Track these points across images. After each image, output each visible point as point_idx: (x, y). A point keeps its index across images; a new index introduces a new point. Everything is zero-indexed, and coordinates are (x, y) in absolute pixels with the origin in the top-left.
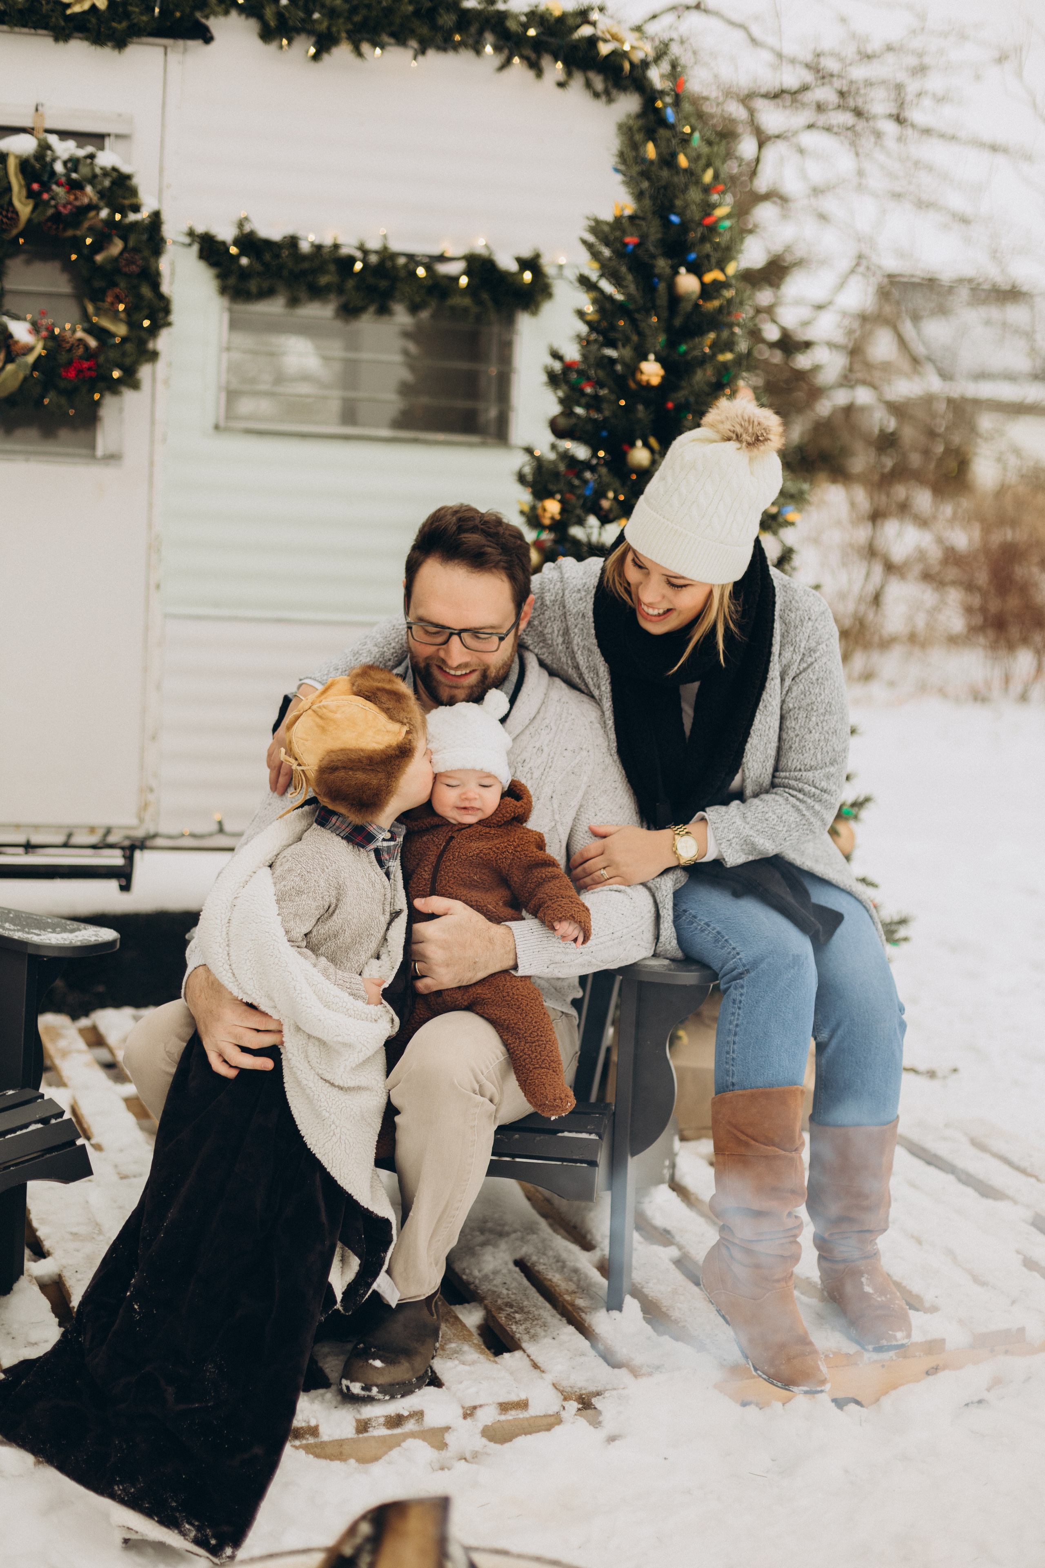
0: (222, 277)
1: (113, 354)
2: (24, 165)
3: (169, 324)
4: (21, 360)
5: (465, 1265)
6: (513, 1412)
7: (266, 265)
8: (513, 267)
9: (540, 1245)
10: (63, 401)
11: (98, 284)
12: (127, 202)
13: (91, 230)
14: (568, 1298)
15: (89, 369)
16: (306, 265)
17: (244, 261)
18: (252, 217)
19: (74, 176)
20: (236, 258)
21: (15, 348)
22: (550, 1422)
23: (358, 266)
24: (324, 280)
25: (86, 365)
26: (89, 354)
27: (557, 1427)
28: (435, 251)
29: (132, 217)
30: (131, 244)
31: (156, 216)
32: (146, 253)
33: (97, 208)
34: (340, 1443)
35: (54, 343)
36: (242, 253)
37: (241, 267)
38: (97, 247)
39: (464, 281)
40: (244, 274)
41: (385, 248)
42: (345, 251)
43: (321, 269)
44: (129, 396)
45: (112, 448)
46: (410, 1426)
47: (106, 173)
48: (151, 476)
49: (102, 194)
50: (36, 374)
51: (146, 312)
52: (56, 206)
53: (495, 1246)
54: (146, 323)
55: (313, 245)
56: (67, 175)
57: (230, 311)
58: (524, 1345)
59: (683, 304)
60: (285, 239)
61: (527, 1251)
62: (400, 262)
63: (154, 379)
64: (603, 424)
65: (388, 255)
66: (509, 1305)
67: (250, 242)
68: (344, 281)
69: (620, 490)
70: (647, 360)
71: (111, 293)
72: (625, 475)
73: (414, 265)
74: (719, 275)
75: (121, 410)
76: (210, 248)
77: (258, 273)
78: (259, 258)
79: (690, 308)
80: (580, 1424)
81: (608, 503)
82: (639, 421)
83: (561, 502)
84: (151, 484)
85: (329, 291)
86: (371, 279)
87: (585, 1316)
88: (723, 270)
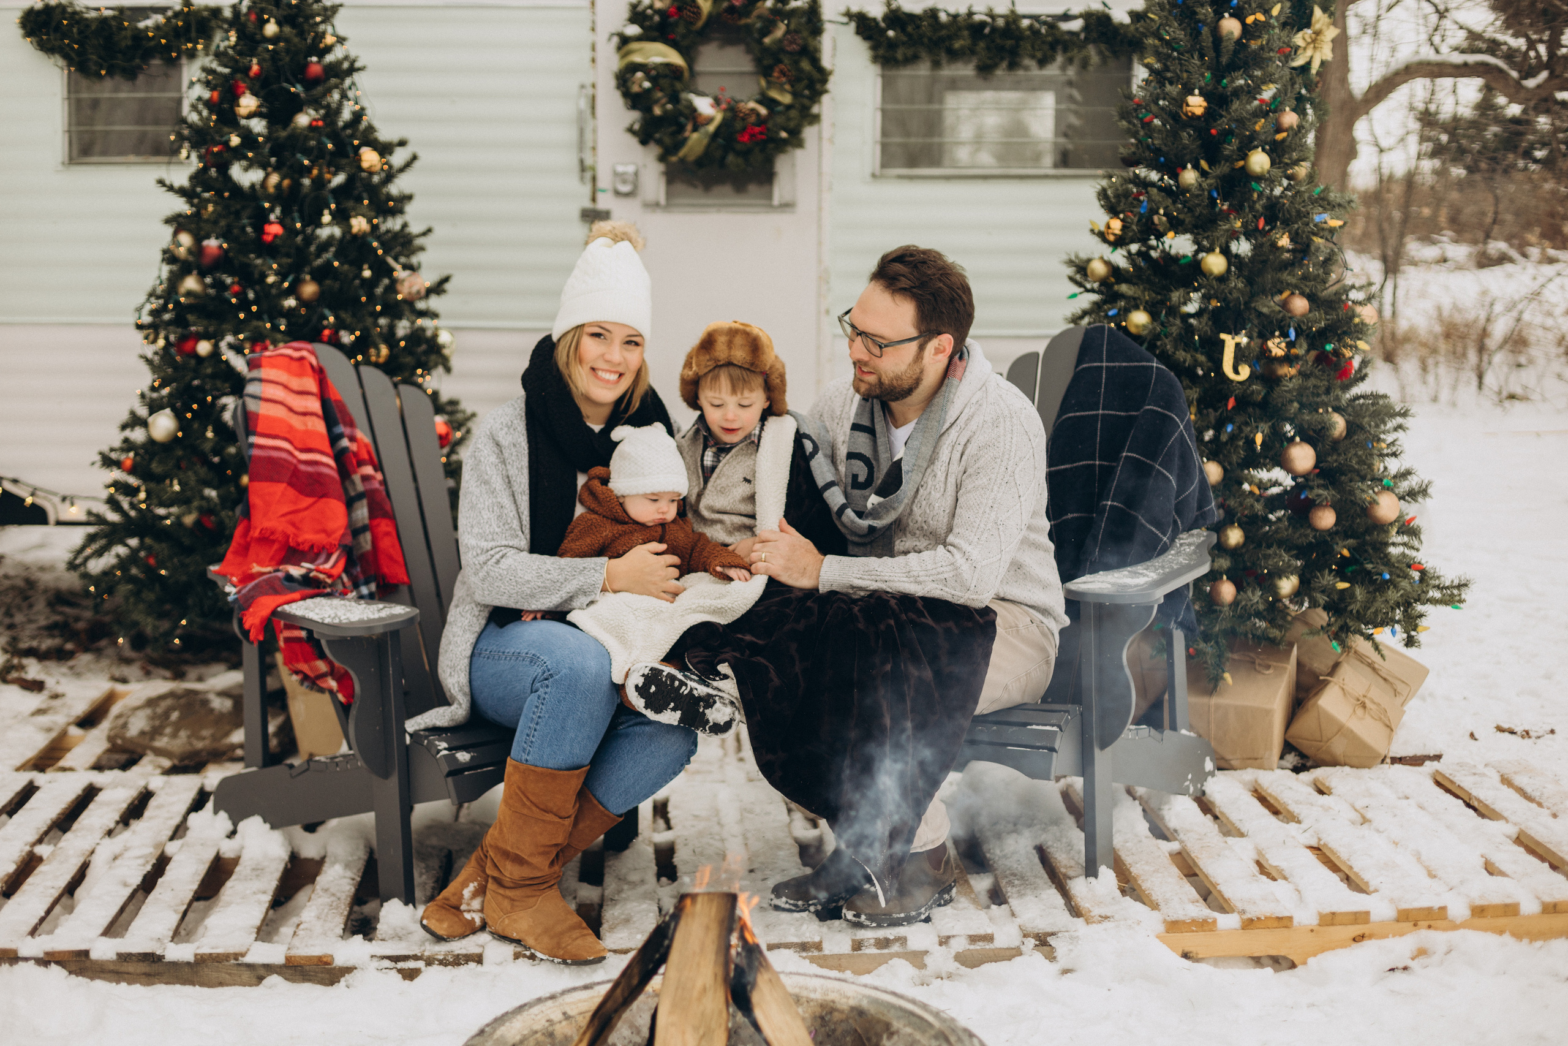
0: (874, 48)
1: (780, 120)
3: (826, 91)
4: (702, 130)
5: (991, 847)
6: (981, 943)
7: (909, 36)
8: (1127, 20)
9: (1058, 834)
10: (740, 161)
13: (759, 17)
14: (1063, 870)
15: (761, 133)
16: (944, 32)
17: (891, 33)
20: (883, 32)
21: (699, 120)
22: (1011, 954)
23: (987, 30)
24: (957, 45)
25: (757, 129)
26: (761, 121)
27: (1018, 959)
28: (1059, 10)
29: (793, 4)
30: (792, 26)
31: (814, 3)
32: (805, 34)
34: (839, 957)
35: (732, 113)
36: (889, 28)
37: (888, 38)
38: (766, 31)
39: (1083, 35)
40: (892, 45)
41: (1013, 12)
42: (977, 18)
43: (955, 36)
44: (799, 153)
45: (787, 198)
46: (896, 948)
48: (819, 220)
50: (717, 140)
51: (806, 82)
53: (1020, 833)
54: (807, 92)
55: (950, 15)
57: (883, 76)
58: (1010, 900)
59: (1224, 44)
60: (925, 11)
61: (1047, 838)
62: (1026, 23)
63: (820, 138)
64: (1157, 151)
65: (1013, 19)
66: (1014, 875)
67: (896, 18)
68: (974, 44)
69: (1171, 207)
70: (1192, 94)
71: (777, 69)
72: (1175, 194)
73: (1037, 25)
74: (1261, 17)
75: (793, 165)
76: (864, 25)
77: (904, 43)
78: (903, 30)
79: (1231, 47)
80: (1038, 957)
81: (1159, 219)
82: (1185, 147)
83: (1122, 220)
84: (820, 227)
85: (964, 54)
86: (998, 41)
87: (1068, 881)
88: (1267, 12)
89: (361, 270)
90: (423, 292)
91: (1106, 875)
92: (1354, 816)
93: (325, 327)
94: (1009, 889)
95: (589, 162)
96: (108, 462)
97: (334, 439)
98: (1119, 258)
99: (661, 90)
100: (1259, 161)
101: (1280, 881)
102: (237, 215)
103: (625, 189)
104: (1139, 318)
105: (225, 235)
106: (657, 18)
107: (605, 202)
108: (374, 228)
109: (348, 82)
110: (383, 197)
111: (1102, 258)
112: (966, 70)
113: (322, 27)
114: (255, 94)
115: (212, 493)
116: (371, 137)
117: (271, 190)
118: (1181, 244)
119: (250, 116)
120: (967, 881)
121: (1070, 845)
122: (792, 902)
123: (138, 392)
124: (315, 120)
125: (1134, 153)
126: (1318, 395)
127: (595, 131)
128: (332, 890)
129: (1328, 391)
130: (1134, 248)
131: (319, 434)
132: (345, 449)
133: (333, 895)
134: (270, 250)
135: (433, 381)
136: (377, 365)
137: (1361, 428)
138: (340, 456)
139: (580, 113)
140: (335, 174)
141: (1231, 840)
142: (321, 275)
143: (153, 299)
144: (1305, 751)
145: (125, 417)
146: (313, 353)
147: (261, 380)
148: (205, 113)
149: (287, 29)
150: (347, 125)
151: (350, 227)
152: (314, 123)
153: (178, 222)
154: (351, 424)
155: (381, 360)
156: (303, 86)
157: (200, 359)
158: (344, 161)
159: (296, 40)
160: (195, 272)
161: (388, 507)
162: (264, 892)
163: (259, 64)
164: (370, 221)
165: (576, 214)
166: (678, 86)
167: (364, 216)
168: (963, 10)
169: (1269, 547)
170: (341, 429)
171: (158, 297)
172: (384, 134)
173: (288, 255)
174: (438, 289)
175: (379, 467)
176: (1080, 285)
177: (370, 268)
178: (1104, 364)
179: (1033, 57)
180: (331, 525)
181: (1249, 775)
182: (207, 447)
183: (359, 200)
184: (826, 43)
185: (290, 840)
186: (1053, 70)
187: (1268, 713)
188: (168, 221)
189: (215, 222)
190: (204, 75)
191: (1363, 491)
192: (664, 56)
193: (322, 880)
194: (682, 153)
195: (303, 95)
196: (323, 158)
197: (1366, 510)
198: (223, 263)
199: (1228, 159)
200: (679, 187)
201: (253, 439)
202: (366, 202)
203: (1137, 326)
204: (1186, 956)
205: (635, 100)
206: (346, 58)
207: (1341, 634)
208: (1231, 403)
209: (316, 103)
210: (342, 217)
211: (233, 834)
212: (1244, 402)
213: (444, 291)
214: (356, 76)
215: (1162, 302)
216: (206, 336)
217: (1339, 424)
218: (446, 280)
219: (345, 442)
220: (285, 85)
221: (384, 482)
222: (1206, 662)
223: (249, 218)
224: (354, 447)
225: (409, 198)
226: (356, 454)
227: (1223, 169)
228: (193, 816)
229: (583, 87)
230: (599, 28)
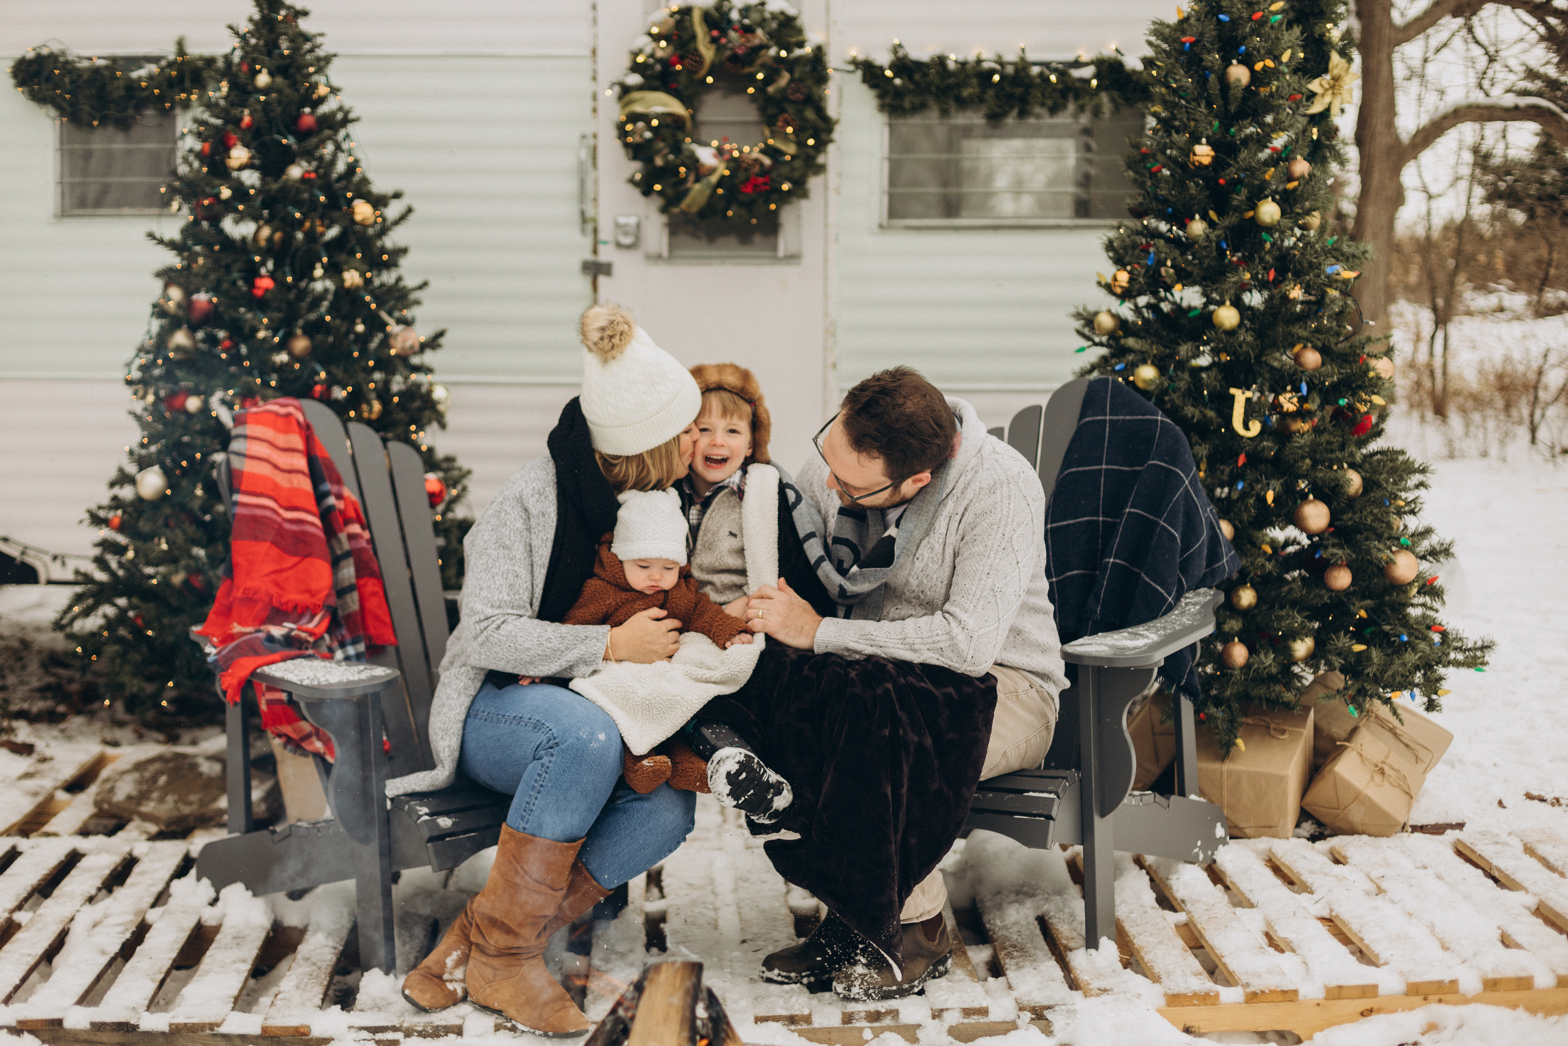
0: (881, 97)
1: (784, 170)
2: (707, 17)
3: (831, 141)
4: (704, 181)
5: (991, 916)
6: (975, 1017)
7: (916, 83)
8: (1140, 67)
9: (1061, 904)
10: (743, 211)
11: (771, 111)
12: (793, 40)
13: (763, 67)
14: (1064, 942)
15: (765, 184)
16: (952, 80)
17: (898, 81)
18: (904, 44)
19: (746, 21)
20: (890, 80)
21: (702, 170)
22: (1007, 1028)
23: (996, 78)
24: (966, 93)
25: (761, 180)
26: (765, 172)
27: (1013, 1033)
28: (1070, 57)
29: (798, 52)
30: (797, 75)
31: (819, 51)
32: (809, 82)
33: (768, 47)
34: (829, 1030)
35: (734, 164)
36: (896, 76)
37: (895, 87)
38: (768, 81)
39: (1094, 83)
40: (899, 93)
41: (1023, 59)
42: (986, 65)
43: (964, 84)
44: (804, 204)
45: (792, 250)
46: (887, 1021)
47: (774, 16)
48: (826, 272)
49: (771, 35)
50: (720, 191)
51: (810, 132)
52: (732, 49)
53: (1021, 903)
54: (811, 142)
55: (956, 62)
56: (740, 22)
57: (891, 126)
58: (1007, 972)
59: (1232, 92)
60: (933, 60)
61: (1049, 908)
62: (1035, 70)
63: (826, 188)
64: (1165, 201)
65: (1023, 66)
66: (1014, 946)
67: (903, 65)
68: (983, 92)
69: (1179, 259)
70: (1200, 143)
71: (781, 118)
72: (1182, 245)
73: (1047, 72)
74: (1270, 63)
75: (799, 217)
76: (870, 73)
77: (910, 91)
78: (910, 78)
79: (1239, 95)
80: (1034, 1031)
81: (1168, 271)
82: (1192, 197)
83: (1129, 273)
84: (826, 278)
85: (972, 101)
86: (1008, 89)
87: (1069, 953)
88: (1277, 58)
89: (354, 324)
90: (417, 347)
91: (1108, 947)
92: (1369, 886)
93: (316, 383)
94: (1007, 961)
95: (590, 213)
96: (96, 520)
97: (320, 497)
98: (1126, 311)
99: (663, 140)
100: (1269, 211)
101: (1288, 954)
102: (228, 268)
103: (627, 240)
104: (1147, 373)
105: (215, 289)
106: (658, 67)
107: (606, 254)
108: (368, 282)
109: (342, 133)
110: (376, 251)
111: (1109, 311)
112: (975, 118)
113: (315, 78)
114: (246, 145)
115: (200, 552)
116: (364, 190)
117: (263, 243)
118: (1190, 296)
119: (242, 168)
120: (965, 953)
121: (1072, 915)
122: (784, 974)
123: (127, 448)
124: (308, 172)
125: (1141, 204)
126: (1332, 451)
127: (596, 182)
128: (313, 959)
129: (1342, 447)
130: (1142, 300)
131: (305, 492)
132: (331, 508)
133: (314, 964)
134: (261, 305)
135: (427, 437)
136: (369, 423)
137: (1379, 485)
138: (326, 515)
139: (581, 164)
140: (329, 227)
141: (1239, 911)
142: (313, 329)
143: (142, 354)
144: (1322, 820)
145: (113, 474)
146: (299, 409)
147: (246, 437)
148: (196, 164)
149: (279, 80)
150: (341, 178)
151: (343, 281)
152: (307, 175)
153: (168, 276)
154: (338, 481)
155: (374, 416)
156: (296, 138)
157: (189, 415)
158: (336, 214)
159: (288, 91)
160: (185, 326)
161: (375, 567)
162: (244, 961)
163: (251, 115)
164: (363, 275)
165: (577, 266)
166: (680, 135)
167: (356, 270)
168: (971, 58)
169: (1282, 607)
170: (327, 486)
171: (147, 352)
172: (379, 186)
173: (279, 310)
174: (433, 343)
175: (366, 526)
176: (1088, 338)
177: (364, 322)
178: (1108, 418)
179: (1043, 105)
180: (314, 586)
181: (1263, 843)
182: (196, 505)
183: (352, 253)
184: (831, 92)
185: (273, 908)
186: (1064, 118)
187: (1282, 779)
188: (159, 275)
189: (205, 276)
190: (195, 127)
191: (1379, 550)
192: (665, 105)
193: (303, 949)
194: (684, 205)
195: (295, 147)
196: (315, 210)
197: (1383, 570)
198: (212, 318)
199: (1236, 209)
200: (683, 238)
201: (237, 497)
202: (359, 255)
203: (1145, 381)
204: (1187, 1030)
205: (638, 151)
206: (341, 109)
207: (1358, 697)
208: (1242, 460)
209: (309, 154)
210: (334, 270)
211: (214, 902)
212: (1255, 458)
213: (439, 346)
214: (351, 128)
215: (1171, 356)
216: (196, 392)
217: (1354, 481)
218: (441, 334)
219: (331, 500)
220: (277, 137)
221: (372, 541)
222: (1217, 728)
223: (240, 271)
224: (340, 505)
225: (404, 251)
226: (343, 513)
227: (1232, 219)
228: (176, 883)
229: (584, 137)
230: (601, 77)
